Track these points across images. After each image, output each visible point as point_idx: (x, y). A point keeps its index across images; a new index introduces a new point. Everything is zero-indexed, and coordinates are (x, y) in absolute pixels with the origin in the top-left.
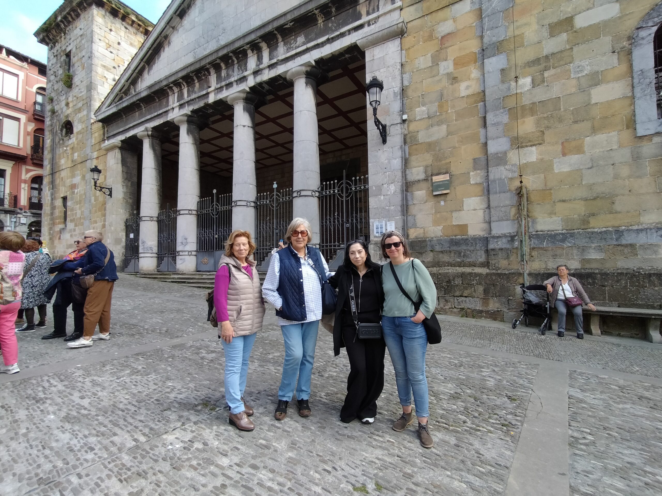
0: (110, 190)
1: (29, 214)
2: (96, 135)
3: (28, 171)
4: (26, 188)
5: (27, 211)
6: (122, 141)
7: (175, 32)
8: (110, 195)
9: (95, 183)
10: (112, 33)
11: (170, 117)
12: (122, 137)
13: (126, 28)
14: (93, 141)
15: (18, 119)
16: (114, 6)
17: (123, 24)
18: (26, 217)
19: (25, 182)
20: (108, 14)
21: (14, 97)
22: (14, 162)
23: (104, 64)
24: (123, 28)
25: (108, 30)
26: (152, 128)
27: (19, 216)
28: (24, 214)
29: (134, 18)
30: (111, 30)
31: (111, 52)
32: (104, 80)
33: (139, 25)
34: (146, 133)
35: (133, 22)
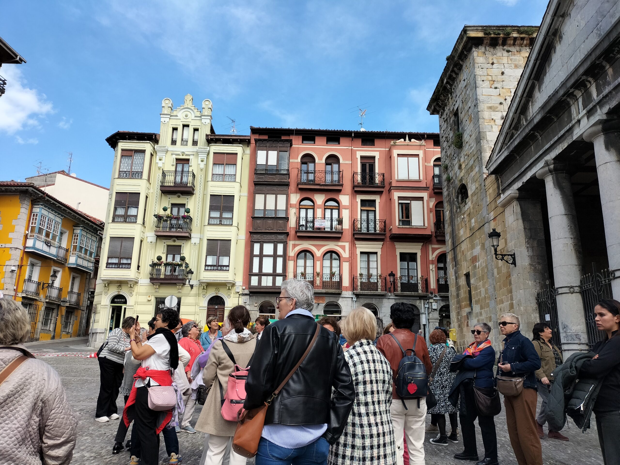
0: (513, 256)
1: (438, 298)
2: (491, 191)
3: (434, 250)
4: (434, 269)
5: (437, 295)
6: (519, 189)
7: (567, 19)
8: (514, 263)
9: (496, 250)
10: (495, 65)
11: (577, 133)
12: (519, 184)
13: (508, 51)
14: (488, 200)
15: (421, 199)
16: (492, 36)
17: (504, 50)
18: (436, 301)
19: (433, 263)
20: (487, 48)
21: (417, 178)
22: (422, 244)
23: (490, 105)
24: (505, 54)
25: (490, 65)
26: (554, 159)
27: (431, 301)
28: (434, 298)
29: (515, 35)
30: (493, 64)
31: (496, 88)
32: (492, 123)
33: (523, 39)
34: (547, 169)
35: (515, 39)
